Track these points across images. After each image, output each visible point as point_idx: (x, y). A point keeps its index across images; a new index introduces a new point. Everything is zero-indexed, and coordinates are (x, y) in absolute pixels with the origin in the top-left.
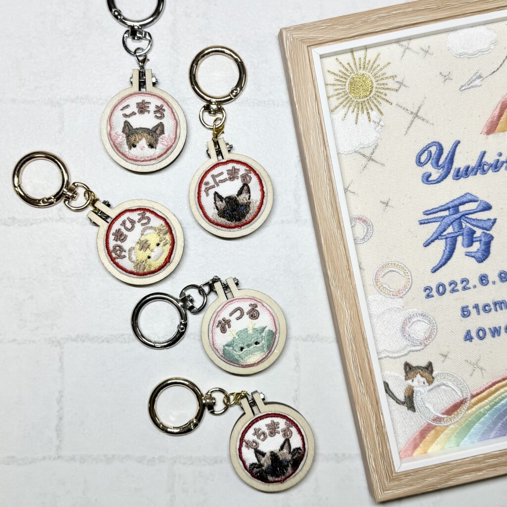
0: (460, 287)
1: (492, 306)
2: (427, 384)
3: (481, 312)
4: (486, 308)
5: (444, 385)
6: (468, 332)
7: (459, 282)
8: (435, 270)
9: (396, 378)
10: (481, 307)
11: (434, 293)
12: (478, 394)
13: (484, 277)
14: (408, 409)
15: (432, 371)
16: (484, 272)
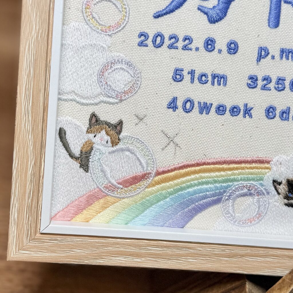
0: (180, 44)
1: (210, 78)
2: (110, 143)
3: (196, 80)
4: (203, 78)
5: (129, 150)
6: (175, 100)
7: (181, 39)
8: (157, 16)
9: (77, 127)
10: (196, 76)
11: (149, 42)
12: (164, 172)
13: (212, 41)
14: (80, 167)
15: (120, 132)
16: (212, 36)
